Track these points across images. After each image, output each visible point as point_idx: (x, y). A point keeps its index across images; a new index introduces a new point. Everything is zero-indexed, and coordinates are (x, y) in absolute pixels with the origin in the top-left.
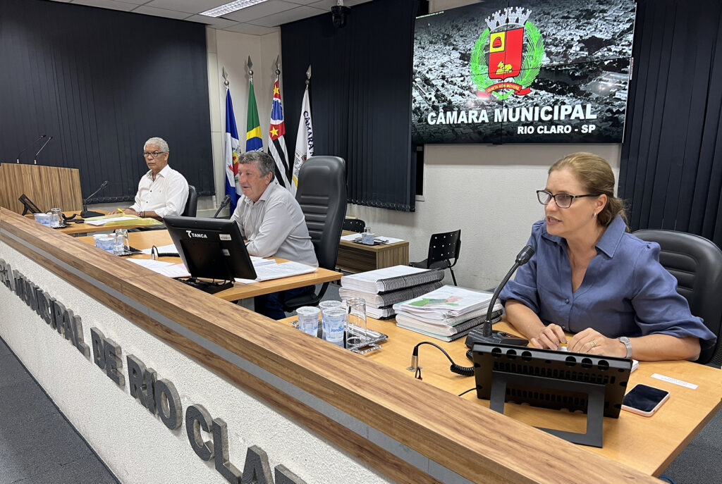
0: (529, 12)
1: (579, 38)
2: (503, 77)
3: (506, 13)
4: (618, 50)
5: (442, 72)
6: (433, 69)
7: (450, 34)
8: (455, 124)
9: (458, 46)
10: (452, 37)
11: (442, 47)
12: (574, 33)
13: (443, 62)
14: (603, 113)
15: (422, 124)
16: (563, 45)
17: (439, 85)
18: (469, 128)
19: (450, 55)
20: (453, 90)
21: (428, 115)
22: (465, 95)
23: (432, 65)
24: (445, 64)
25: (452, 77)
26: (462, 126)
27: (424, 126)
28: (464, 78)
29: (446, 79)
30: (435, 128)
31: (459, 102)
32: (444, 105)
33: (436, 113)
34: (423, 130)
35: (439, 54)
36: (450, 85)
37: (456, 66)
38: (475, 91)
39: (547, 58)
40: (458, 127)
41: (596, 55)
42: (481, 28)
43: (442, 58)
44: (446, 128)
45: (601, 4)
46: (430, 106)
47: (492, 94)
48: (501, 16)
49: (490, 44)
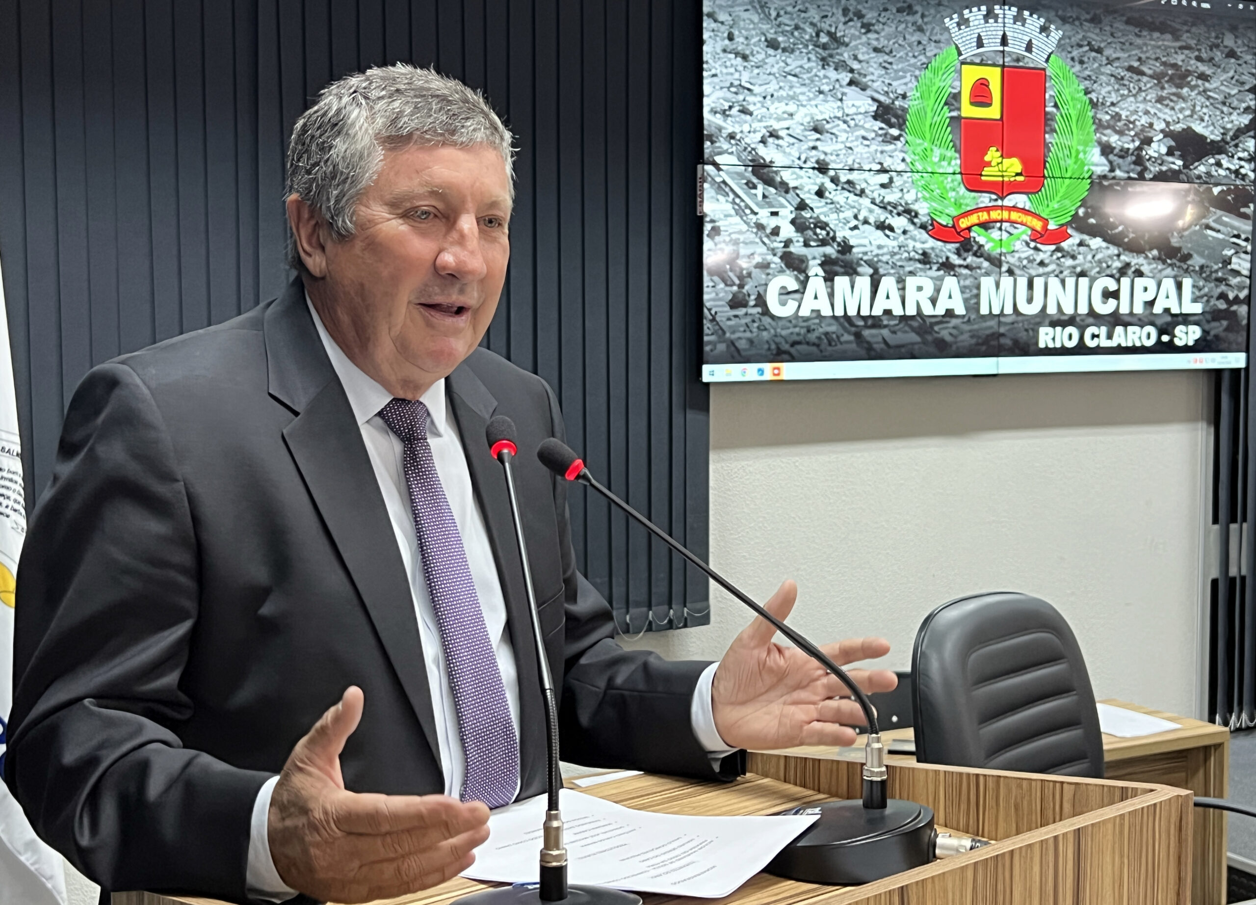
0: (1056, 35)
1: (1163, 125)
2: (1002, 189)
3: (1000, 20)
4: (1233, 168)
5: (814, 148)
6: (782, 133)
7: (838, 35)
8: (864, 318)
9: (865, 76)
10: (847, 45)
11: (815, 70)
12: (1152, 111)
13: (820, 117)
14: (1213, 302)
15: (746, 314)
16: (1132, 133)
17: (806, 189)
18: (907, 328)
19: (841, 100)
20: (855, 211)
21: (766, 285)
22: (891, 229)
23: (779, 119)
24: (827, 126)
25: (851, 170)
26: (885, 322)
27: (754, 321)
28: (891, 180)
29: (832, 173)
30: (795, 326)
31: (874, 248)
32: (825, 256)
33: (797, 279)
34: (748, 335)
35: (804, 89)
36: (846, 194)
37: (864, 138)
38: (925, 219)
39: (1103, 160)
40: (873, 326)
41: (1196, 172)
42: (935, 42)
43: (813, 103)
44: (833, 328)
45: (1199, 59)
46: (775, 255)
47: (972, 234)
48: (987, 22)
49: (960, 93)
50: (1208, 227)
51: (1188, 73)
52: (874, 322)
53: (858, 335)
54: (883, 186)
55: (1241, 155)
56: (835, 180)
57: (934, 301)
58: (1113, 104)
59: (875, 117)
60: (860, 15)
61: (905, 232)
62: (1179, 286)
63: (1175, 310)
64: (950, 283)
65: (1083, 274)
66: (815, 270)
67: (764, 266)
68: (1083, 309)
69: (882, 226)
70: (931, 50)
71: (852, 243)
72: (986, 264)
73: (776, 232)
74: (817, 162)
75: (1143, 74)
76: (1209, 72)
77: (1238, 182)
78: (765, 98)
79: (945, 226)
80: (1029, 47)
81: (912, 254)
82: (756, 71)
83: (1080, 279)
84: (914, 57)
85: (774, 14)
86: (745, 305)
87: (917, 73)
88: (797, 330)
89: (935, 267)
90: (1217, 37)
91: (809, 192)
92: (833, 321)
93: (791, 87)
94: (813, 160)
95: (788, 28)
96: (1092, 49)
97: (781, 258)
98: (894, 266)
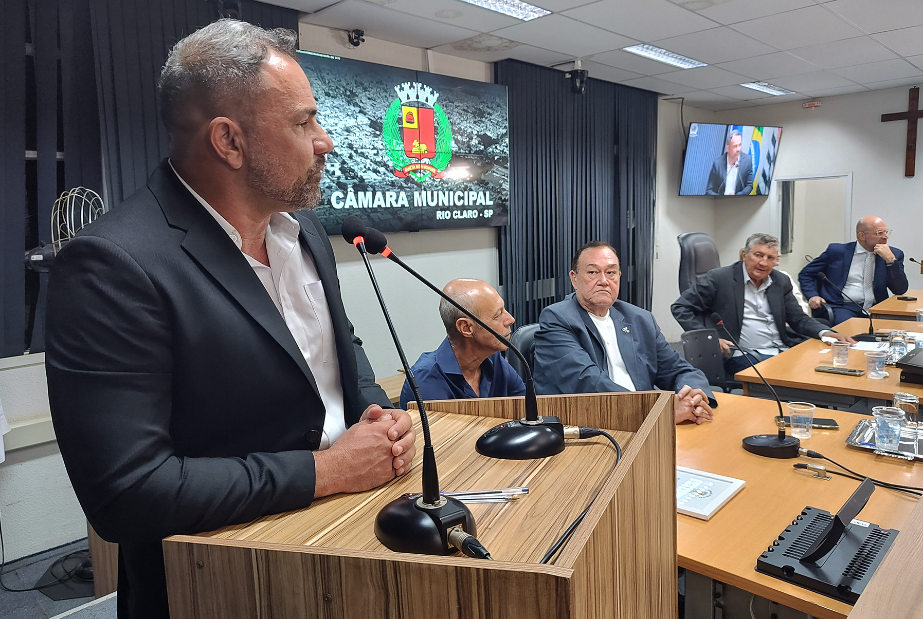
0: (437, 95)
2: (420, 157)
3: (416, 88)
4: (501, 150)
5: (347, 138)
6: (334, 132)
7: (354, 92)
8: (370, 209)
9: (365, 109)
10: (358, 96)
11: (345, 106)
12: (472, 127)
13: (348, 126)
14: (497, 200)
15: (324, 208)
16: (466, 135)
17: (345, 155)
18: (387, 213)
19: (356, 119)
20: (365, 165)
21: (331, 195)
22: (379, 173)
23: (332, 126)
24: (351, 130)
25: (362, 148)
26: (379, 210)
27: (327, 211)
28: (378, 152)
29: (355, 149)
30: (344, 213)
31: (373, 180)
32: (354, 183)
33: (343, 193)
34: (325, 216)
35: (341, 114)
36: (361, 158)
37: (366, 135)
38: (392, 168)
39: (456, 146)
40: (374, 212)
41: (489, 151)
42: (392, 96)
43: (345, 119)
44: (359, 213)
45: (487, 107)
46: (334, 183)
47: (410, 175)
48: (410, 89)
49: (402, 117)
50: (494, 172)
51: (485, 112)
52: (374, 210)
53: (368, 216)
54: (375, 155)
55: (503, 144)
56: (356, 152)
57: (397, 201)
58: (458, 123)
59: (370, 127)
60: (362, 85)
61: (384, 174)
62: (485, 195)
63: (484, 204)
64: (403, 194)
65: (451, 190)
66: (350, 189)
67: (330, 187)
68: (452, 204)
69: (376, 171)
70: (390, 99)
71: (364, 177)
72: (415, 186)
73: (334, 173)
74: (349, 144)
75: (469, 112)
76: (491, 112)
77: (503, 155)
78: (325, 116)
79: (400, 171)
80: (427, 100)
81: (388, 182)
82: (321, 105)
83: (450, 192)
84: (384, 102)
85: (327, 82)
86: (323, 204)
87: (385, 109)
88: (345, 214)
89: (397, 188)
90: (493, 99)
91: (346, 156)
92: (359, 210)
93: (336, 113)
94: (347, 143)
95: (333, 88)
96: (450, 102)
97: (336, 184)
98: (381, 187)
